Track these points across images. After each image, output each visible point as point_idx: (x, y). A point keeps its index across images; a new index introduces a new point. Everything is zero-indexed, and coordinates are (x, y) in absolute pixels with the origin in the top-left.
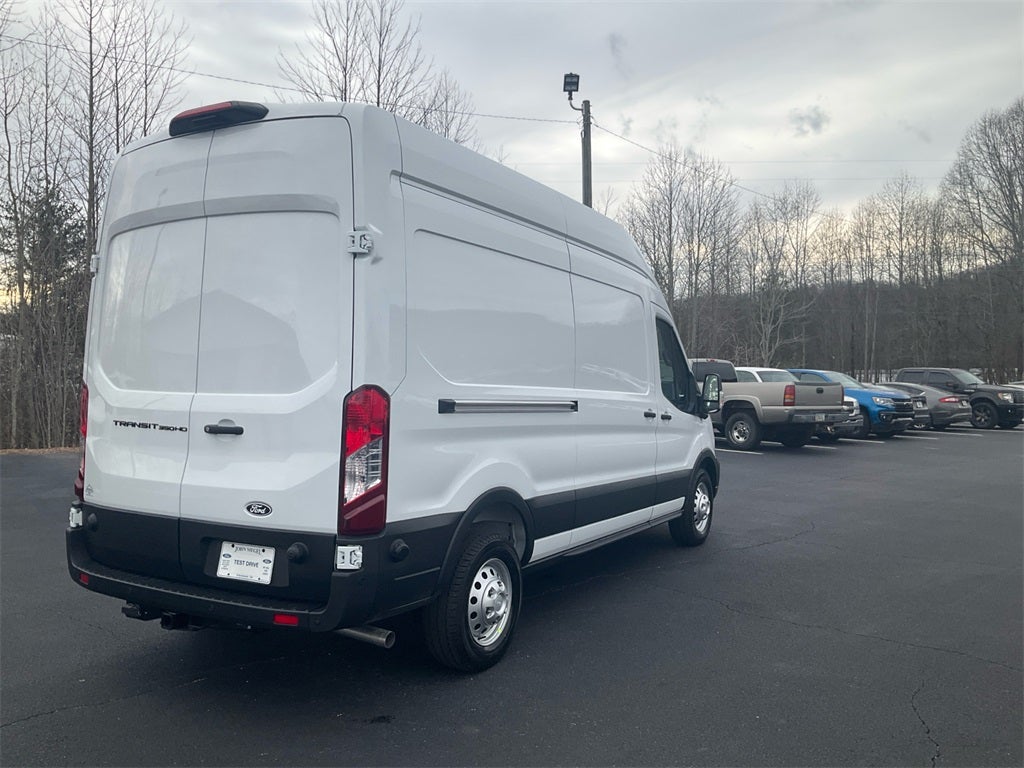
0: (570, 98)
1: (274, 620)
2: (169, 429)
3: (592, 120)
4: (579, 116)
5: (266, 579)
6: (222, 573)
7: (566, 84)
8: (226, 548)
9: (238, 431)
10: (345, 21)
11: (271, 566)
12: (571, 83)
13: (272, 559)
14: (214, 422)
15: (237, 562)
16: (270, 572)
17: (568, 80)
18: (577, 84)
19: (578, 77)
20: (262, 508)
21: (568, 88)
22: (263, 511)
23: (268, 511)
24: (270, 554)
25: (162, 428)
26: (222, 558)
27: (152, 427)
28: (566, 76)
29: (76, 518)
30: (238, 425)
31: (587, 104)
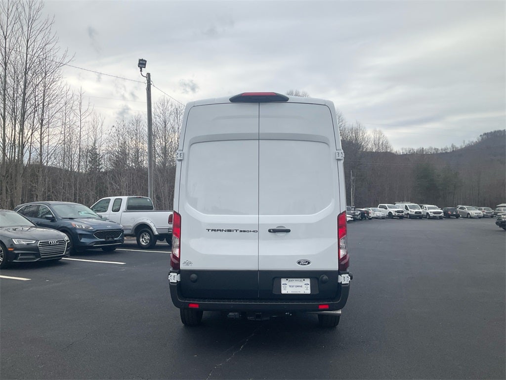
0: (141, 71)
1: (318, 307)
2: (244, 231)
3: (151, 83)
4: (145, 80)
5: (308, 292)
6: (283, 292)
7: (140, 64)
8: (283, 281)
9: (288, 231)
10: (7, 10)
11: (309, 286)
12: (142, 64)
13: (309, 283)
14: (275, 228)
15: (290, 286)
16: (309, 288)
17: (141, 62)
18: (145, 64)
19: (146, 61)
20: (306, 262)
21: (140, 66)
22: (307, 263)
23: (309, 263)
24: (308, 281)
25: (241, 231)
26: (282, 286)
27: (235, 231)
28: (140, 60)
29: (174, 278)
30: (287, 228)
31: (149, 75)
